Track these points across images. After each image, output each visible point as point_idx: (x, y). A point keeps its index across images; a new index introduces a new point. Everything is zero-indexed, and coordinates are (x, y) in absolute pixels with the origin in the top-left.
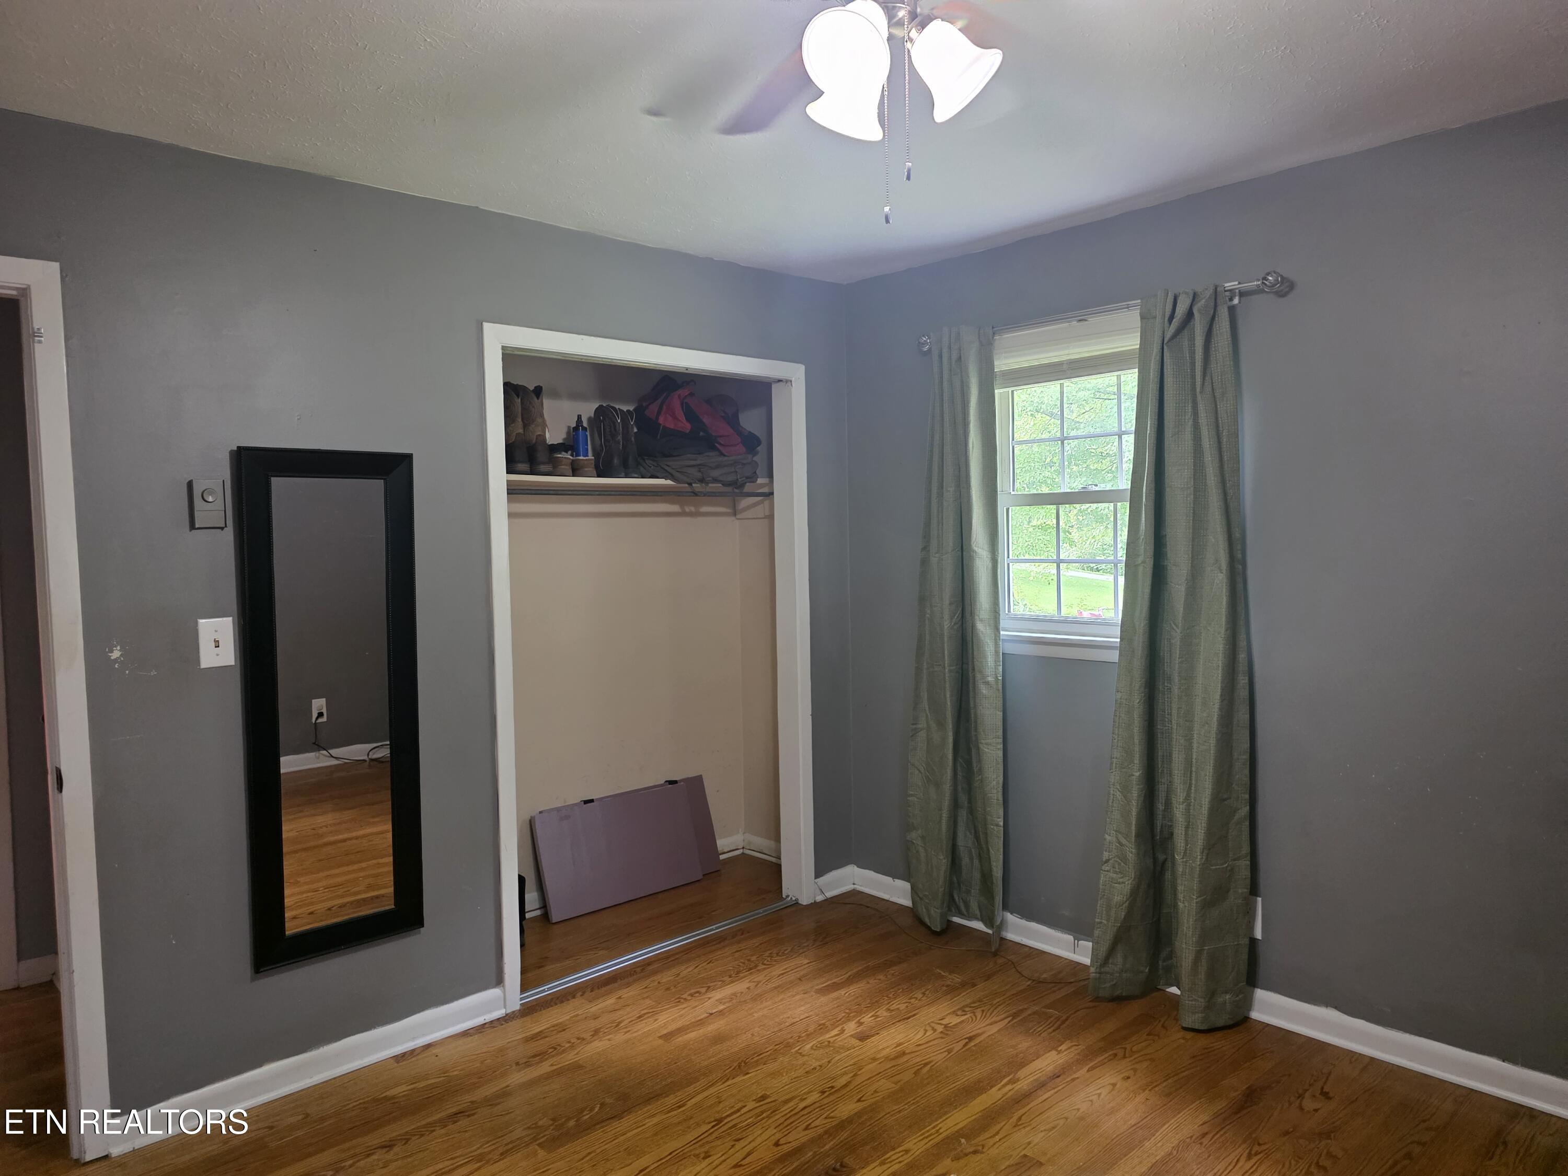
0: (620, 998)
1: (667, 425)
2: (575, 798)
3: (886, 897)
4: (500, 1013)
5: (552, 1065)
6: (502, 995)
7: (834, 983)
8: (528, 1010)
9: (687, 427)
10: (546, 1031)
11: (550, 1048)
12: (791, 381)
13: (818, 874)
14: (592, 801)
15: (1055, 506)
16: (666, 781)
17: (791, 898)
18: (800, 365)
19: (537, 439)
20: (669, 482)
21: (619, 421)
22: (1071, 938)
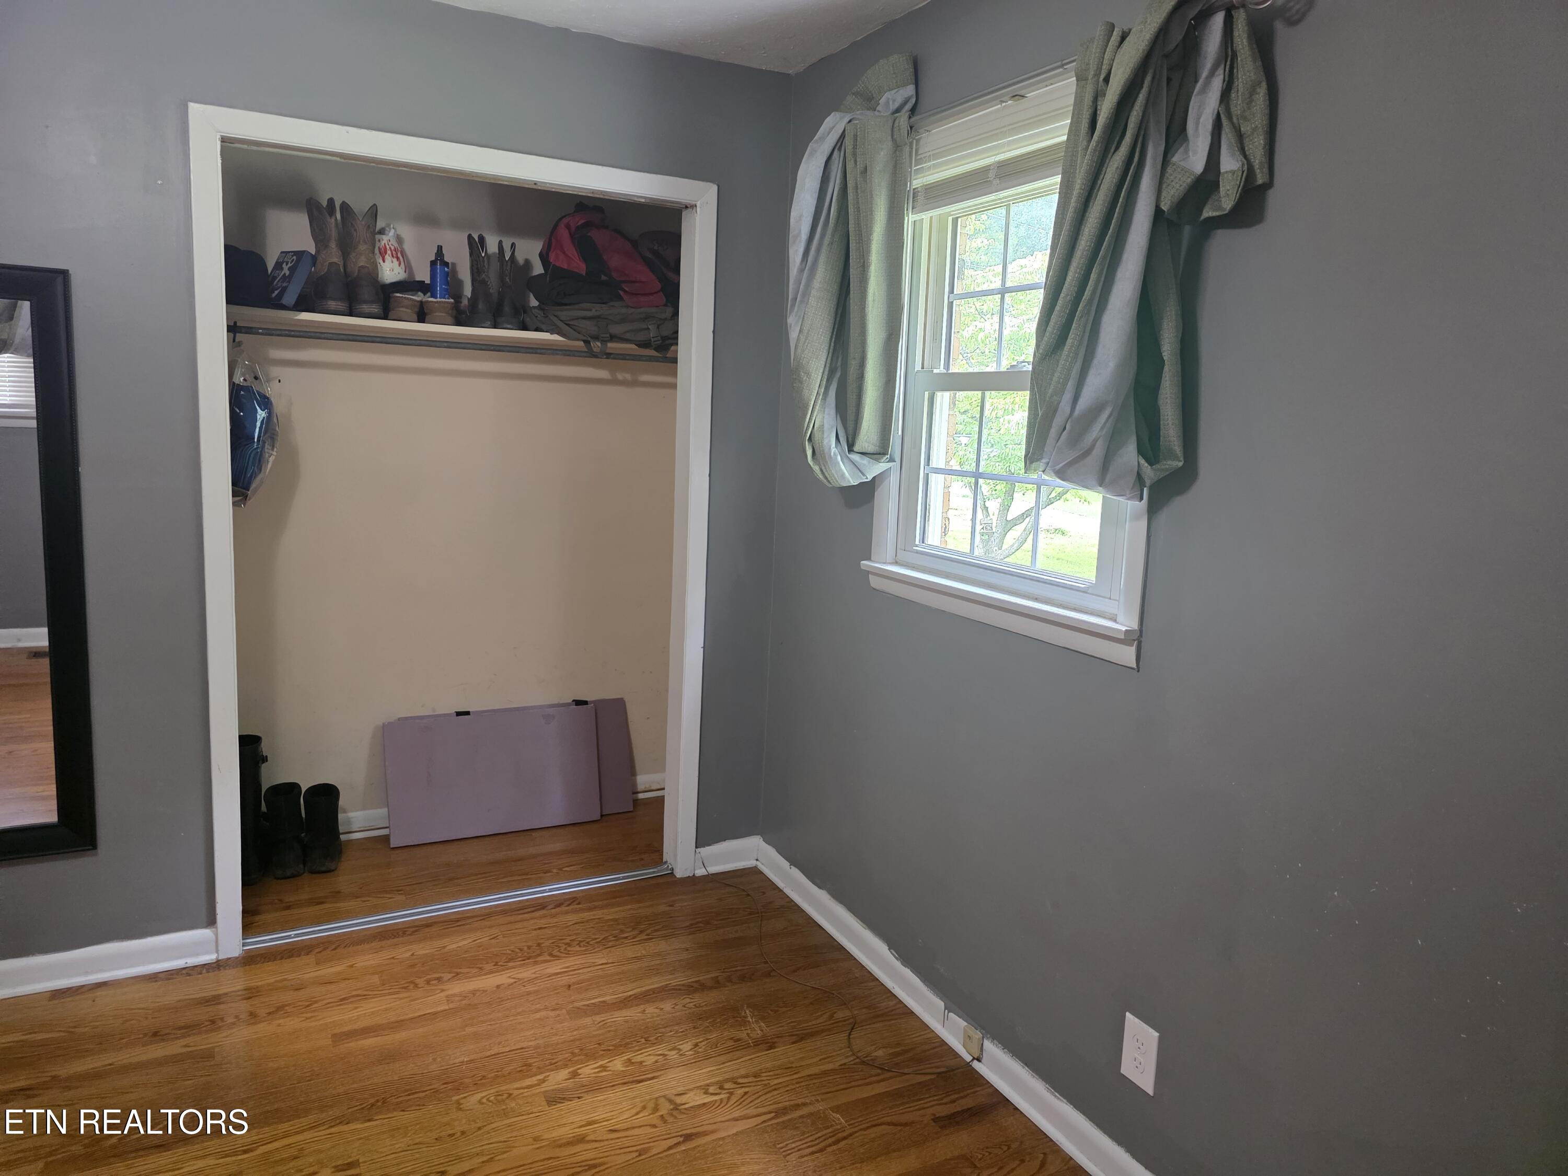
0: (352, 966)
1: (557, 264)
2: (450, 706)
3: (780, 884)
4: (210, 958)
5: (186, 1046)
6: (214, 937)
7: (604, 1002)
8: (250, 960)
9: (581, 267)
10: (233, 994)
11: (207, 1021)
12: (696, 206)
13: (701, 842)
14: (468, 713)
15: (980, 393)
16: (574, 701)
17: (668, 866)
18: (711, 184)
19: (359, 270)
20: (556, 337)
21: (483, 255)
22: (942, 1004)
